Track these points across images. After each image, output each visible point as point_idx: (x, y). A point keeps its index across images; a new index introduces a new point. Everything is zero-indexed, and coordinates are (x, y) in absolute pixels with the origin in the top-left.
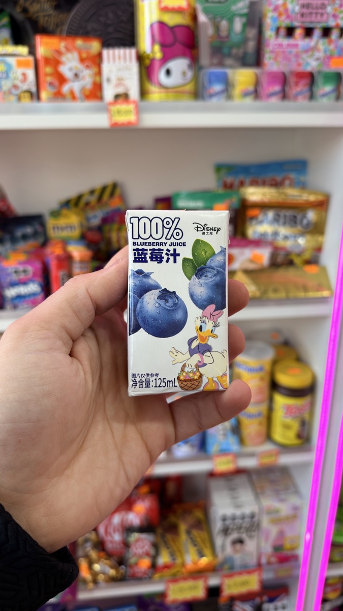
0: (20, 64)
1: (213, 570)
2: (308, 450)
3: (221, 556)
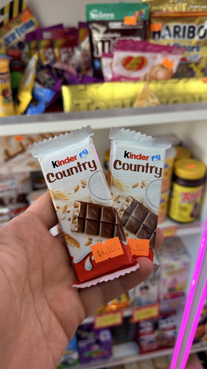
1: (127, 307)
2: (199, 225)
3: (132, 298)
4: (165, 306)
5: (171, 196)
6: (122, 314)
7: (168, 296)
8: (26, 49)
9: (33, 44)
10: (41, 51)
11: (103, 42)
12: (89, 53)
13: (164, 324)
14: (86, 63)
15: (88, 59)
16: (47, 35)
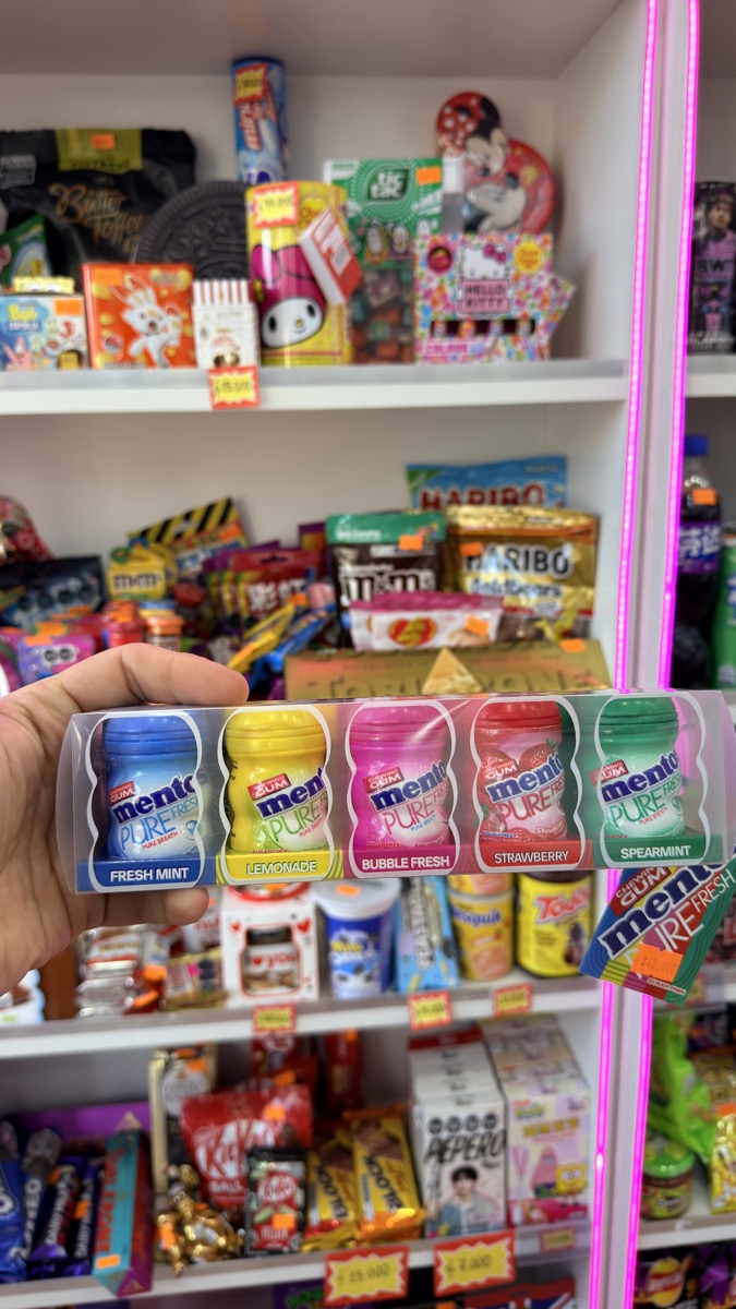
0: (61, 308)
4: (527, 1247)
5: (516, 907)
6: (403, 1259)
7: (536, 1214)
11: (360, 580)
15: (331, 608)
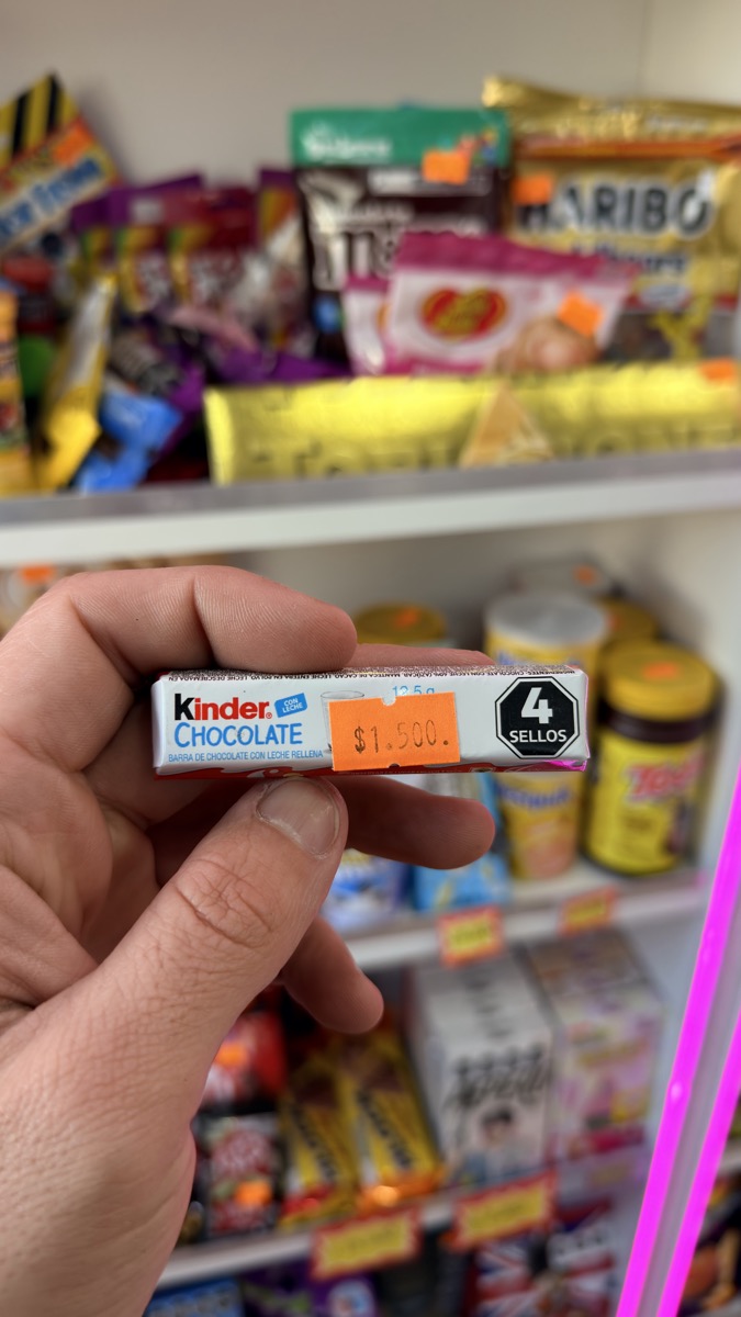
1: (434, 1190)
2: (692, 882)
3: (453, 1156)
4: (572, 1185)
5: (590, 779)
6: (414, 1218)
7: (583, 1145)
8: (70, 258)
9: (96, 240)
10: (126, 265)
11: (350, 237)
12: (298, 276)
13: (568, 1253)
14: (285, 308)
15: (294, 294)
16: (146, 211)
